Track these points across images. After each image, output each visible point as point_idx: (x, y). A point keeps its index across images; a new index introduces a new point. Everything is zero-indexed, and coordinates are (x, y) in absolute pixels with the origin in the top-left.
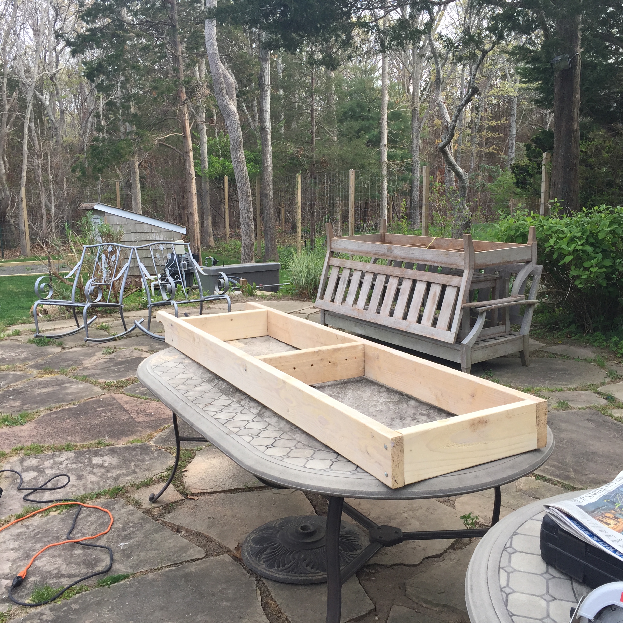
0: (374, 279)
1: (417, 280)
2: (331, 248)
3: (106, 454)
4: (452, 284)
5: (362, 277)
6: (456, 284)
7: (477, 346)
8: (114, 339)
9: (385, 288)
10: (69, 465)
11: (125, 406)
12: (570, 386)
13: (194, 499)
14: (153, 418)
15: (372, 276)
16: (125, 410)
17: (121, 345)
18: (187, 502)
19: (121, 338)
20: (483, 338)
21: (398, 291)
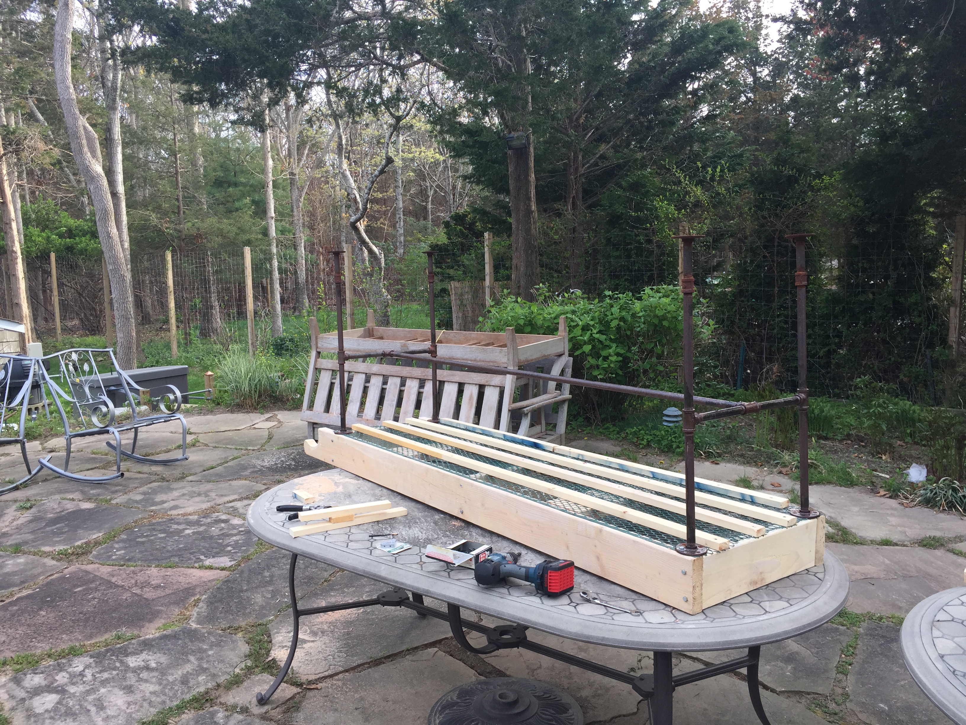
0: (385, 383)
1: (444, 382)
2: (317, 348)
3: (142, 651)
4: (493, 383)
5: (367, 380)
6: (499, 384)
8: (16, 488)
10: (98, 675)
11: (113, 580)
13: (317, 689)
14: (168, 591)
15: (381, 379)
16: (117, 586)
17: (37, 495)
18: (310, 694)
19: (25, 485)
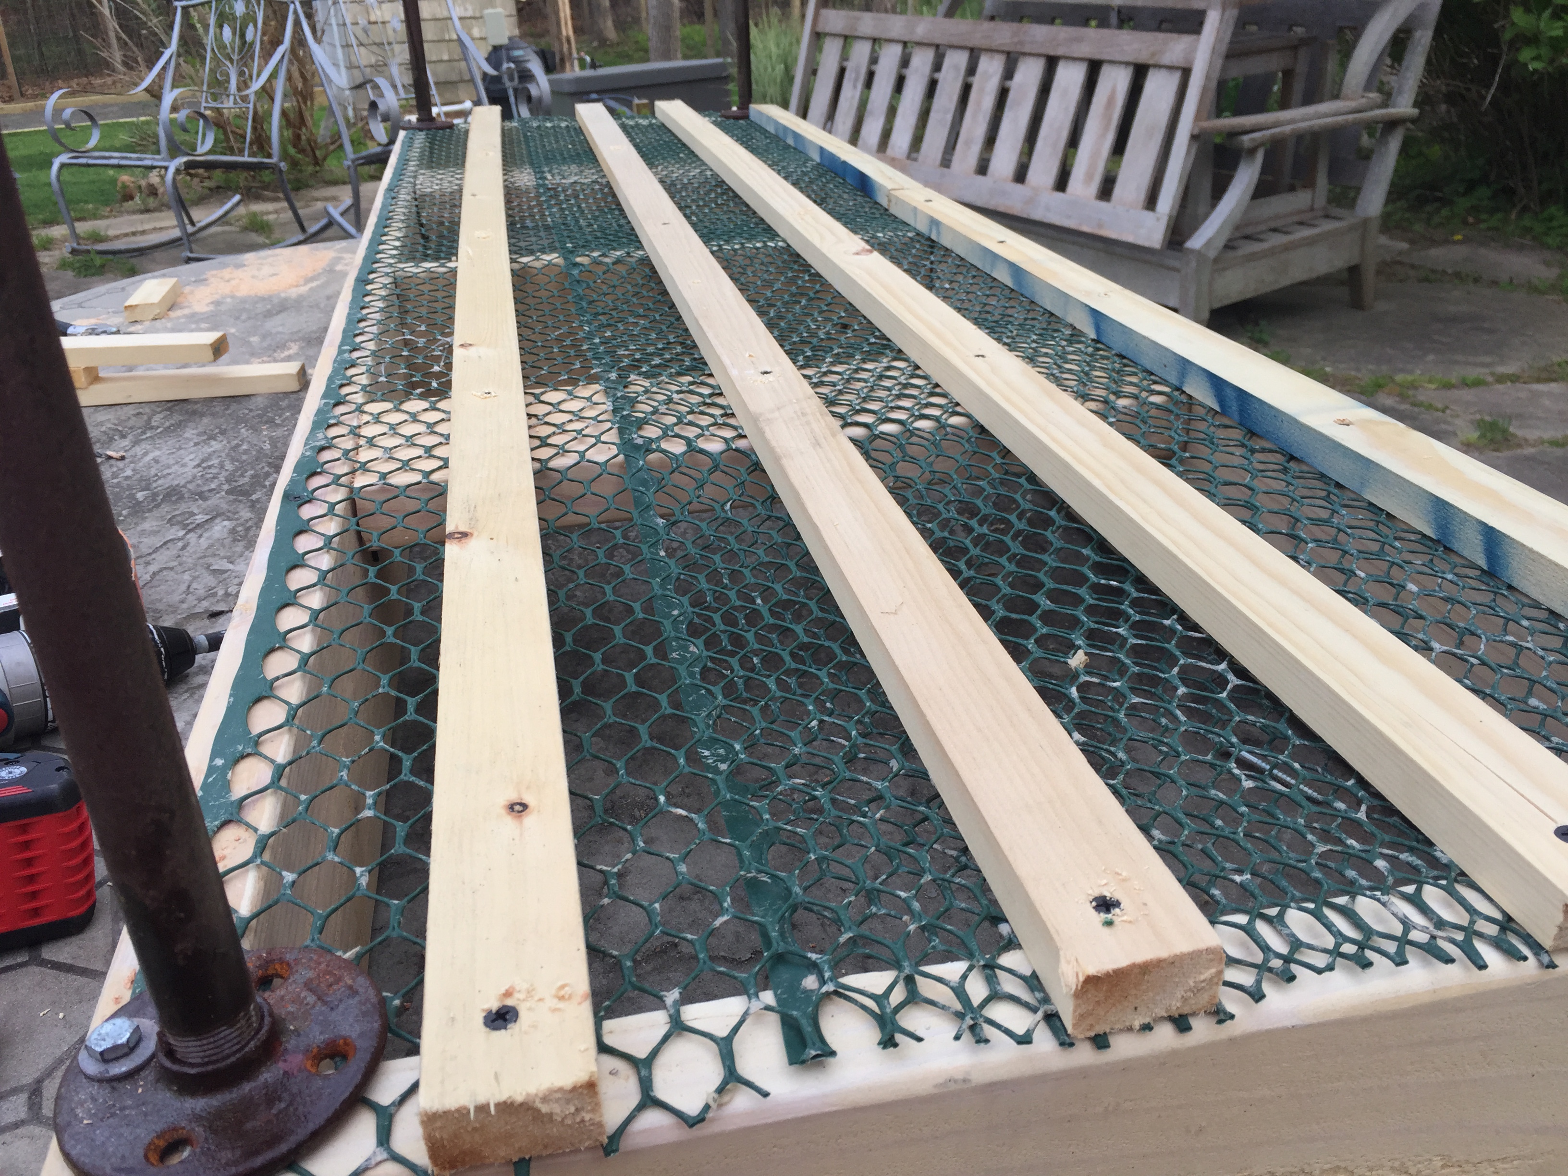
1: (1058, 58)
4: (1166, 59)
5: (905, 61)
6: (1179, 61)
7: (1231, 254)
9: (966, 89)
12: (1501, 369)
15: (931, 54)
20: (1249, 231)
21: (1003, 94)
